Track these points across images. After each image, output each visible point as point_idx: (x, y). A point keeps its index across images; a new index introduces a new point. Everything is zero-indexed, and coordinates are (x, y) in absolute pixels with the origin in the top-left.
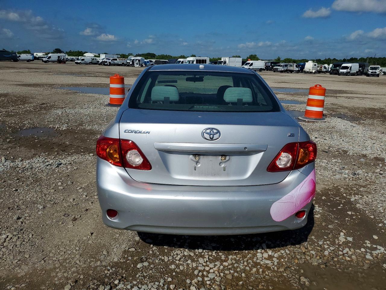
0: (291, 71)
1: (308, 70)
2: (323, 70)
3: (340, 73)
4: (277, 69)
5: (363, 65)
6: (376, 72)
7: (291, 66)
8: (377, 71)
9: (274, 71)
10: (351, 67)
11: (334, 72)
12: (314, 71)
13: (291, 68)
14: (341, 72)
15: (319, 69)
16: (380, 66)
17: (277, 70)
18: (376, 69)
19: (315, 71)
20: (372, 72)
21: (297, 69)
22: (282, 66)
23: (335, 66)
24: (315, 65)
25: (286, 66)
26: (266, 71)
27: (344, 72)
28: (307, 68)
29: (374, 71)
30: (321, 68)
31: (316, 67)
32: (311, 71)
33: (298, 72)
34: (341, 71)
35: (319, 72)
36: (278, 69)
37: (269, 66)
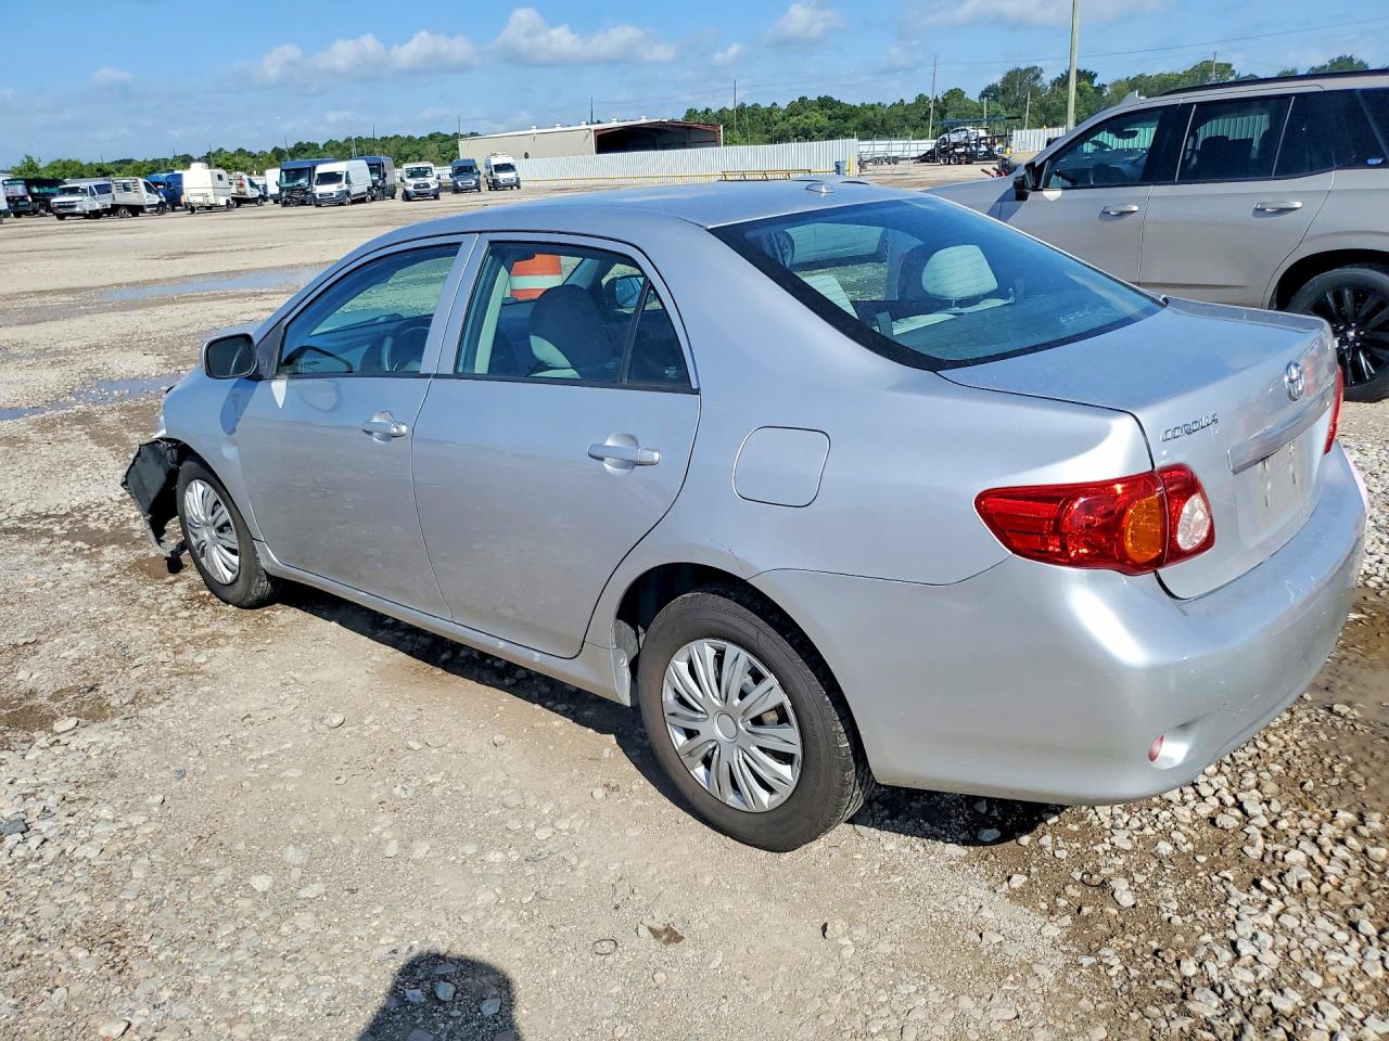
0: (136, 210)
1: (200, 200)
2: (252, 193)
3: (318, 197)
4: (71, 205)
5: (378, 165)
6: (427, 186)
7: (126, 188)
8: (429, 180)
9: (61, 217)
10: (347, 173)
11: (294, 196)
12: (223, 202)
13: (130, 198)
14: (320, 195)
15: (234, 190)
16: (432, 165)
17: (70, 210)
18: (422, 173)
19: (228, 201)
20: (416, 186)
21: (155, 199)
22: (84, 191)
23: (292, 174)
24: (220, 177)
25: (104, 189)
26: (12, 219)
27: (331, 194)
28: (191, 191)
29: (420, 180)
30: (241, 185)
31: (225, 183)
32: (212, 200)
33: (160, 209)
34: (320, 189)
35: (240, 201)
36: (74, 206)
37: (23, 198)
